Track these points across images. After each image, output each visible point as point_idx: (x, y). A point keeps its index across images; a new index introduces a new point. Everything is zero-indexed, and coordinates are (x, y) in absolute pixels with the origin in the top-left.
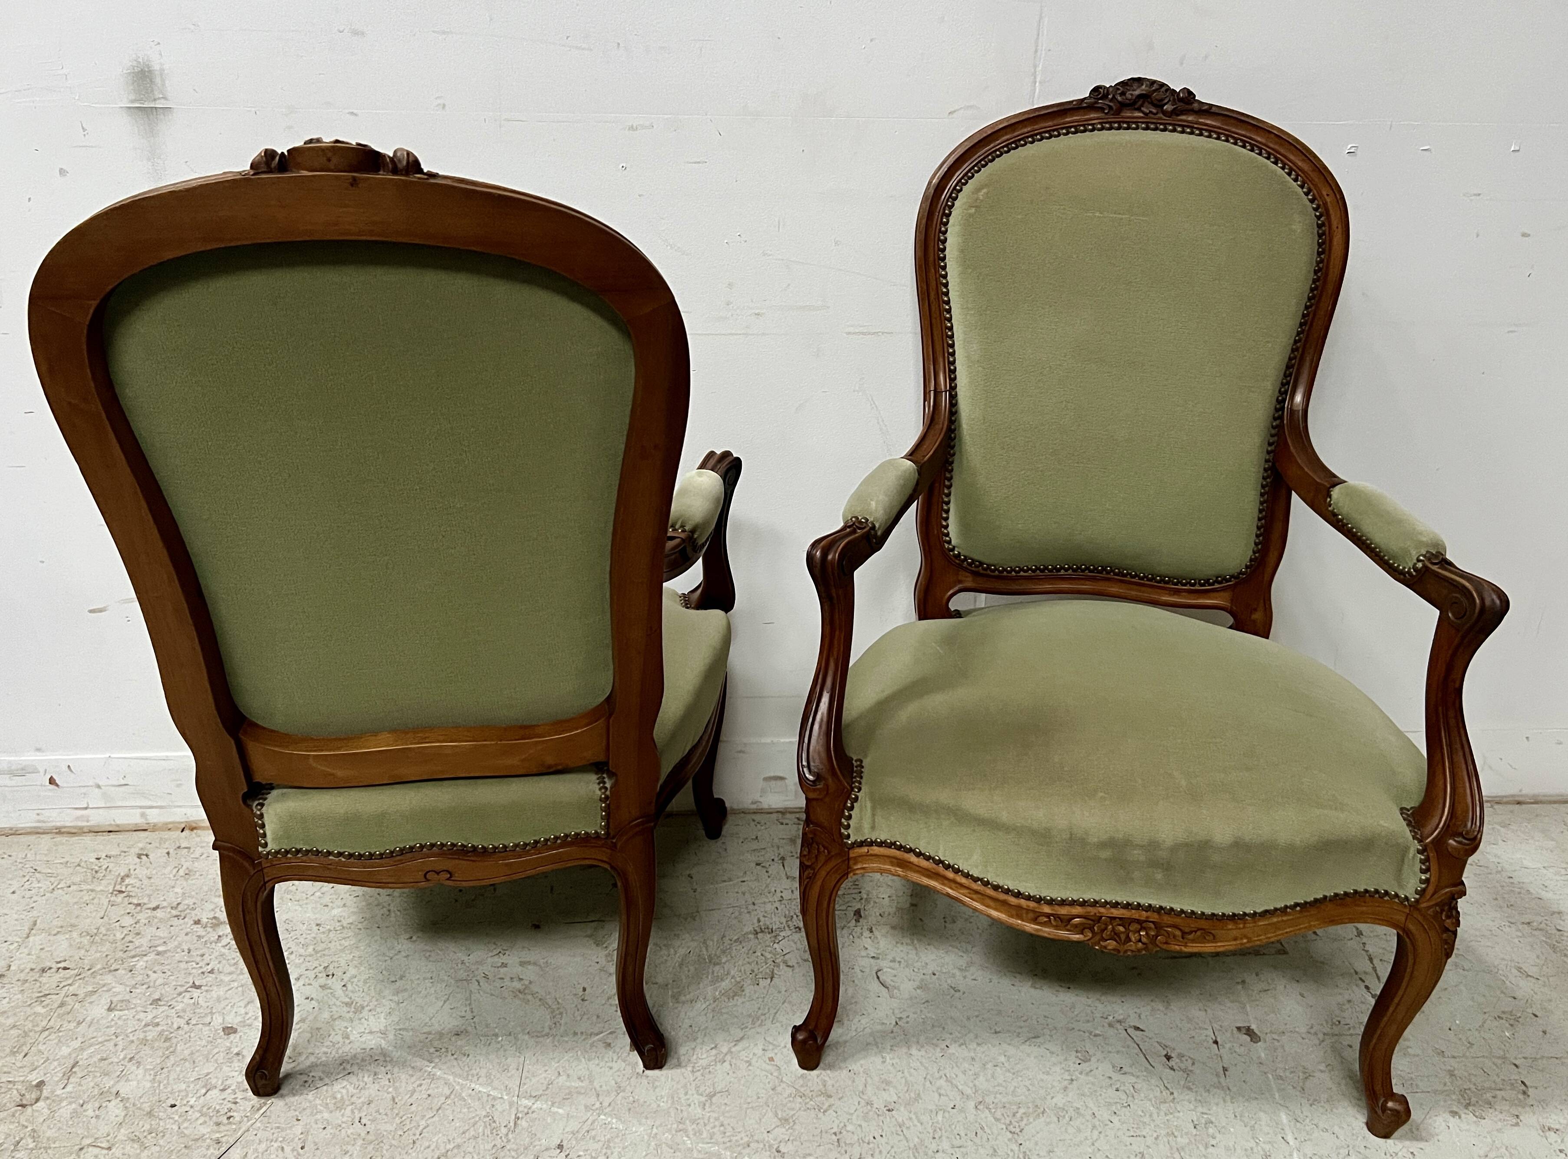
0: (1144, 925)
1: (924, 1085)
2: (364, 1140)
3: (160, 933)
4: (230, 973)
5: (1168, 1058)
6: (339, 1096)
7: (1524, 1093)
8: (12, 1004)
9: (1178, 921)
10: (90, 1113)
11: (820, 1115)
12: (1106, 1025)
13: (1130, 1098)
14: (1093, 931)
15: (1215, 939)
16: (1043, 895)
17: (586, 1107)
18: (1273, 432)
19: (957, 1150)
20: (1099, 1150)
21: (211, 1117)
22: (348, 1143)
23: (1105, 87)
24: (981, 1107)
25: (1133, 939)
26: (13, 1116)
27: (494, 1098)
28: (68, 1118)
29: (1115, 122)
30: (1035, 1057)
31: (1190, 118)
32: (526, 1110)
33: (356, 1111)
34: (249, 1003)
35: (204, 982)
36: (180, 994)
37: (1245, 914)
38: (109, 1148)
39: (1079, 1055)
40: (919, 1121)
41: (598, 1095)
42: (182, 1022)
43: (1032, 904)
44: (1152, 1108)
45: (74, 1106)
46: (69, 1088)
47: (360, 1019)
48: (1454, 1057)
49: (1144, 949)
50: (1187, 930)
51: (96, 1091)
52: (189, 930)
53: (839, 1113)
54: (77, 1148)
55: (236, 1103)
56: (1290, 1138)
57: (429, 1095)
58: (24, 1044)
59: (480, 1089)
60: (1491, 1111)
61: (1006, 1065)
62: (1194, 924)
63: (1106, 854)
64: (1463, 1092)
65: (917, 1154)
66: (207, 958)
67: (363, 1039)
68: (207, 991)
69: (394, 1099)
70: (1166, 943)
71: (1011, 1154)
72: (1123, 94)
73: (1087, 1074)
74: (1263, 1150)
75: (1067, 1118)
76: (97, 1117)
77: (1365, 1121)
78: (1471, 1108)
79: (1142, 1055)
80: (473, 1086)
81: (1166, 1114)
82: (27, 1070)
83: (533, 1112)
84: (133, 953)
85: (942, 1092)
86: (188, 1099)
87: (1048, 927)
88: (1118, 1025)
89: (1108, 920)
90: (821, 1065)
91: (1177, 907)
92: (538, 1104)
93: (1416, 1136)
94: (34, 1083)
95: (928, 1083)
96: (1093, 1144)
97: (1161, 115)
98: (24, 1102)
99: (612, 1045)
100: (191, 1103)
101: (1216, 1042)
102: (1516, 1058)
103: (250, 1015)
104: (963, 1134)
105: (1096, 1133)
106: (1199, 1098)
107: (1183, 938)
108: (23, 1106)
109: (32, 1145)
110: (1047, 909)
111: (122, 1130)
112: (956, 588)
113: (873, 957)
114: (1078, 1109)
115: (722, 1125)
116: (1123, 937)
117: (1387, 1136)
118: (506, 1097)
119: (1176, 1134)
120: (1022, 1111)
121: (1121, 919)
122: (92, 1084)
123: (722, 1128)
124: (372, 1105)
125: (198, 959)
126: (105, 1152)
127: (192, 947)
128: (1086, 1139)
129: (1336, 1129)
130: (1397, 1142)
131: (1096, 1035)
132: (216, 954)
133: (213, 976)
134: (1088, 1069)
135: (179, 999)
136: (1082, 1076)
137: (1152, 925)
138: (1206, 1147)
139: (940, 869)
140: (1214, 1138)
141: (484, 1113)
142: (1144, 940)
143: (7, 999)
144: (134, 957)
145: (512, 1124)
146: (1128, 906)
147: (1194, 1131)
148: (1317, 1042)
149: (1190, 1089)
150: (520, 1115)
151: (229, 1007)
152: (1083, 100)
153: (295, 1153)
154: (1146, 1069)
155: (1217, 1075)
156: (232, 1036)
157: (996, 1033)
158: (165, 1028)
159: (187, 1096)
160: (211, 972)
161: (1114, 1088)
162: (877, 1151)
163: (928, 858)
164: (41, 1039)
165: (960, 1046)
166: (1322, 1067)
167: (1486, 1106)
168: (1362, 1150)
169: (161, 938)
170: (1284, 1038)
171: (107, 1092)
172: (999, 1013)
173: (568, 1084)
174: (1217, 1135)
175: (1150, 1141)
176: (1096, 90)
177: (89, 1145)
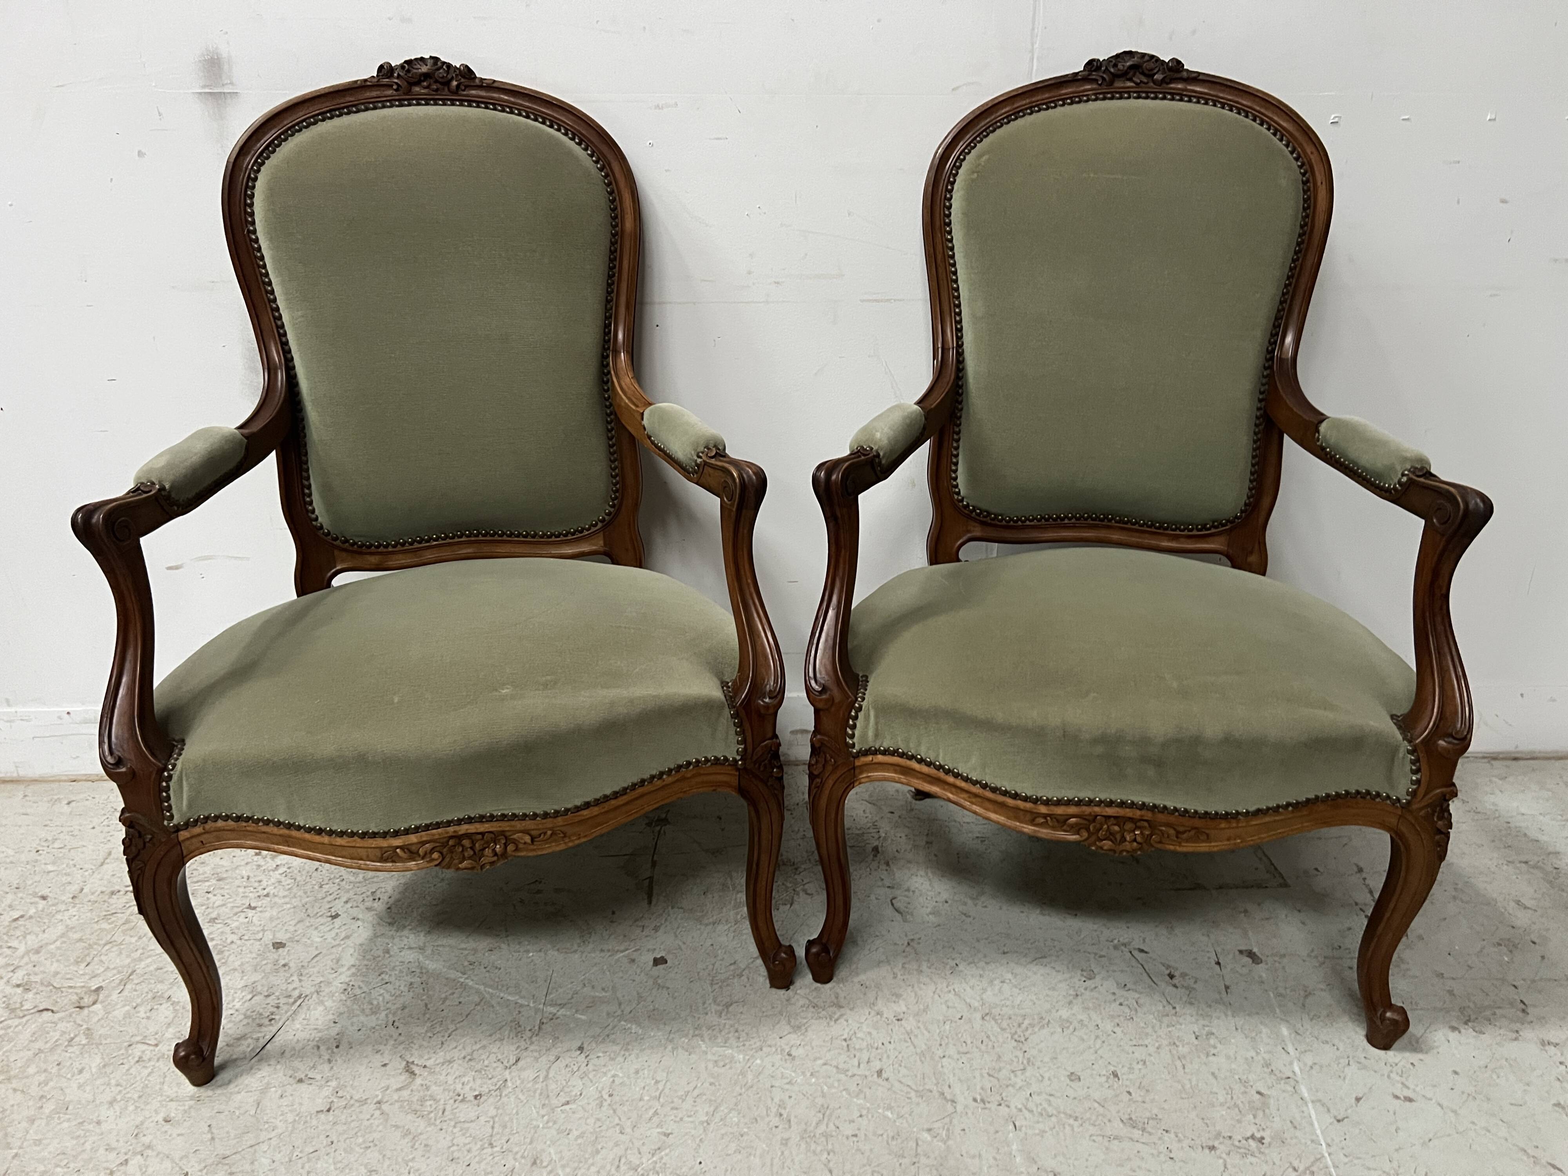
0: (1138, 824)
1: (933, 998)
2: (395, 1040)
3: (222, 862)
4: (284, 897)
5: (1171, 976)
6: (375, 1002)
7: (1523, 1011)
8: (81, 921)
9: (1172, 819)
10: (142, 1014)
11: (832, 1023)
12: (1111, 947)
13: (1133, 1012)
14: (1088, 830)
15: (1208, 839)
16: (1039, 795)
17: (608, 1014)
18: (1264, 381)
19: (963, 1055)
20: (1101, 1057)
21: (254, 1020)
22: (380, 1044)
23: (1098, 60)
24: (987, 1018)
25: (1128, 839)
26: (71, 1016)
27: (521, 1006)
28: (121, 1019)
29: (1108, 93)
30: (1042, 975)
31: (1180, 86)
32: (551, 1016)
33: (390, 1016)
34: (299, 922)
35: (260, 904)
36: (236, 914)
37: (1238, 813)
38: (156, 1045)
39: (1085, 974)
40: (926, 1029)
41: (620, 1004)
42: (234, 938)
43: (1029, 805)
44: (1154, 1021)
45: (127, 1008)
46: (125, 993)
47: (401, 937)
48: (1453, 979)
49: (1140, 849)
50: (1181, 829)
51: (150, 996)
52: (250, 860)
53: (850, 1022)
54: (126, 1044)
55: (278, 1007)
56: (1290, 1049)
57: (460, 1003)
58: (88, 955)
59: (510, 998)
60: (1490, 1026)
61: (1013, 981)
62: (1188, 822)
63: (1100, 749)
64: (1462, 1010)
65: (923, 1059)
66: (264, 883)
67: (402, 954)
68: (261, 912)
69: (426, 1005)
70: (1160, 842)
71: (1015, 1060)
72: (1115, 65)
73: (1092, 990)
74: (1264, 1059)
75: (1071, 1028)
76: (148, 1018)
77: (1364, 1033)
78: (1470, 1024)
79: (1145, 974)
80: (502, 995)
81: (1168, 1026)
82: (87, 977)
83: (557, 1018)
84: (195, 880)
85: (950, 1004)
86: (235, 1003)
87: (1046, 828)
88: (1123, 948)
89: (1103, 819)
90: (835, 979)
91: (1171, 805)
92: (562, 1012)
93: (1416, 1047)
94: (93, 988)
95: (936, 996)
96: (1096, 1052)
97: (1151, 84)
98: (82, 1005)
99: (637, 960)
100: (236, 1007)
101: (1218, 963)
102: (1514, 980)
103: (299, 933)
104: (969, 1042)
105: (1099, 1042)
106: (1201, 1012)
107: (1177, 837)
108: (81, 1008)
109: (84, 1042)
110: (1043, 809)
111: (170, 1030)
112: (965, 538)
113: (889, 887)
114: (1082, 1021)
115: (737, 1031)
116: (1118, 837)
117: (1386, 1047)
118: (532, 1005)
119: (1178, 1043)
120: (1026, 1022)
121: (1115, 817)
122: (146, 990)
123: (737, 1034)
124: (406, 1011)
125: (256, 884)
126: (152, 1048)
127: (251, 875)
128: (1090, 1048)
129: (1336, 1042)
130: (1396, 1053)
131: (1101, 957)
132: (273, 880)
133: (269, 899)
134: (1093, 986)
135: (235, 918)
136: (1087, 993)
137: (1146, 824)
138: (1208, 1055)
139: (941, 774)
140: (1215, 1047)
141: (510, 1019)
142: (1139, 839)
143: (76, 917)
144: (197, 882)
145: (537, 1028)
146: (1122, 804)
147: (1196, 1042)
148: (1317, 965)
149: (1191, 1004)
150: (545, 1021)
151: (280, 926)
152: (1076, 74)
153: (329, 1051)
154: (1150, 987)
155: (1220, 993)
156: (281, 950)
157: (1004, 953)
158: (219, 942)
159: (233, 1001)
160: (267, 895)
161: (1118, 1003)
162: (885, 1056)
163: (929, 764)
164: (104, 951)
165: (969, 964)
166: (1323, 986)
167: (1485, 1022)
168: (1363, 1060)
169: (223, 866)
170: (1285, 960)
171: (159, 997)
172: (1008, 936)
173: (592, 994)
174: (1219, 1045)
175: (1151, 1049)
176: (1090, 63)
177: (138, 1042)
